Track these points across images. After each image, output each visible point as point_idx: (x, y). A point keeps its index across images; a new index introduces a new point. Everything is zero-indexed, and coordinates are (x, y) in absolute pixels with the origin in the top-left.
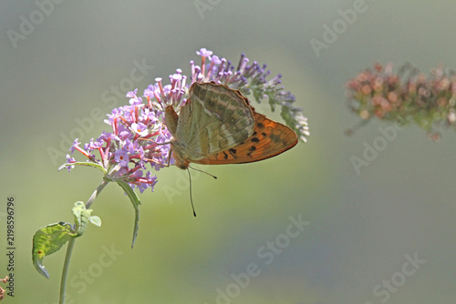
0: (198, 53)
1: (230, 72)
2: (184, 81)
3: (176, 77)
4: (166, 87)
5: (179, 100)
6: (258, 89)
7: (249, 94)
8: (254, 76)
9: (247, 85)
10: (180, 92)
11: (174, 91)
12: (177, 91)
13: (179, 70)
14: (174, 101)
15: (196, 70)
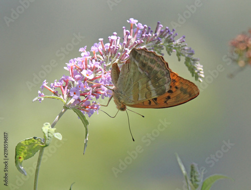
0: (128, 21)
1: (150, 34)
2: (119, 40)
3: (113, 37)
4: (106, 45)
5: (115, 53)
6: (169, 46)
7: (163, 49)
8: (166, 37)
9: (161, 43)
10: (115, 48)
11: (112, 47)
12: (114, 47)
13: (115, 33)
14: (111, 54)
15: (127, 33)
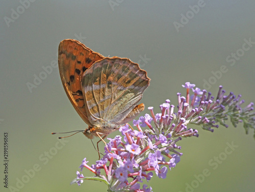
0: (183, 86)
1: (210, 101)
2: (172, 109)
3: (165, 105)
4: (157, 114)
5: (169, 123)
6: (234, 115)
7: (227, 119)
8: (230, 105)
9: (224, 112)
10: (169, 118)
11: (164, 117)
12: (167, 117)
13: (168, 100)
14: (164, 125)
15: (182, 100)
